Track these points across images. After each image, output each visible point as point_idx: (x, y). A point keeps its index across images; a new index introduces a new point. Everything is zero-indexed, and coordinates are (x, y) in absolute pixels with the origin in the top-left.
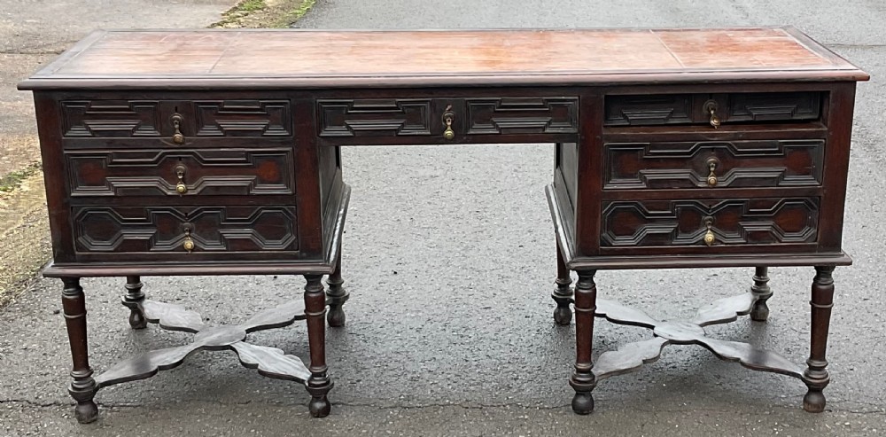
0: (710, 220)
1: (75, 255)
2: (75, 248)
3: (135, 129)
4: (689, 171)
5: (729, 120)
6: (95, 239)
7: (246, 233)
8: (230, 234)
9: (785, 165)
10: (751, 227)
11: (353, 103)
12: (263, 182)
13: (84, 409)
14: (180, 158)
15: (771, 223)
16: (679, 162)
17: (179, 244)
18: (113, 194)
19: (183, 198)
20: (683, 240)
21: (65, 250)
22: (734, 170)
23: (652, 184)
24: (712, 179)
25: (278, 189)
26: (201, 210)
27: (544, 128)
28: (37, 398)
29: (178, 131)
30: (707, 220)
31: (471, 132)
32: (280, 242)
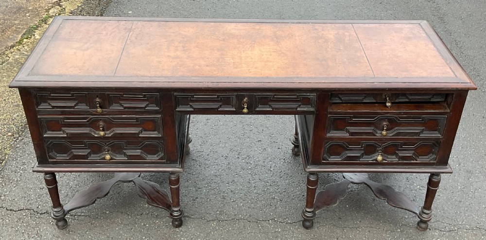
0: (381, 150)
1: (49, 161)
2: (48, 158)
3: (75, 105)
4: (373, 128)
5: (396, 101)
6: (58, 154)
7: (138, 152)
8: (130, 152)
9: (424, 126)
10: (402, 154)
11: (193, 95)
12: (145, 130)
13: (60, 224)
14: (101, 120)
15: (413, 152)
16: (368, 124)
17: (103, 157)
18: (65, 136)
19: (104, 138)
20: (366, 159)
21: (43, 159)
22: (397, 128)
23: (352, 134)
24: (384, 133)
25: (154, 134)
26: (113, 142)
27: (296, 108)
28: (38, 207)
29: (98, 108)
30: (379, 150)
31: (258, 109)
32: (156, 156)
